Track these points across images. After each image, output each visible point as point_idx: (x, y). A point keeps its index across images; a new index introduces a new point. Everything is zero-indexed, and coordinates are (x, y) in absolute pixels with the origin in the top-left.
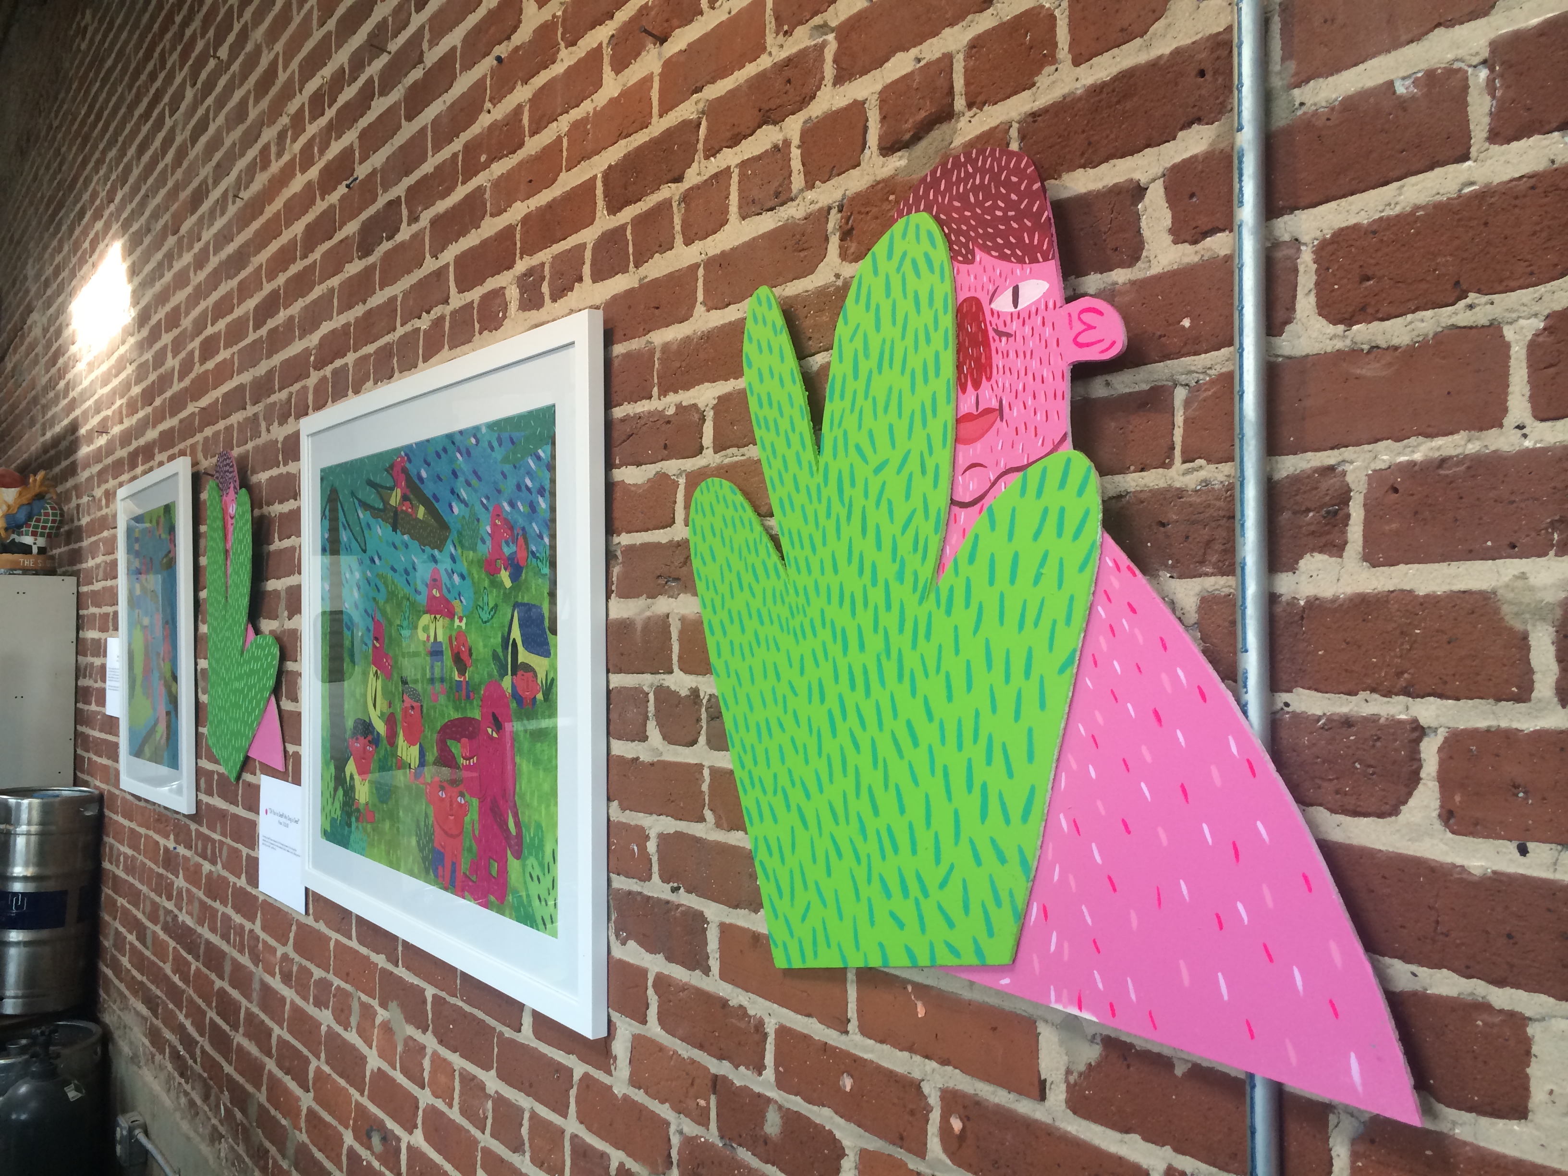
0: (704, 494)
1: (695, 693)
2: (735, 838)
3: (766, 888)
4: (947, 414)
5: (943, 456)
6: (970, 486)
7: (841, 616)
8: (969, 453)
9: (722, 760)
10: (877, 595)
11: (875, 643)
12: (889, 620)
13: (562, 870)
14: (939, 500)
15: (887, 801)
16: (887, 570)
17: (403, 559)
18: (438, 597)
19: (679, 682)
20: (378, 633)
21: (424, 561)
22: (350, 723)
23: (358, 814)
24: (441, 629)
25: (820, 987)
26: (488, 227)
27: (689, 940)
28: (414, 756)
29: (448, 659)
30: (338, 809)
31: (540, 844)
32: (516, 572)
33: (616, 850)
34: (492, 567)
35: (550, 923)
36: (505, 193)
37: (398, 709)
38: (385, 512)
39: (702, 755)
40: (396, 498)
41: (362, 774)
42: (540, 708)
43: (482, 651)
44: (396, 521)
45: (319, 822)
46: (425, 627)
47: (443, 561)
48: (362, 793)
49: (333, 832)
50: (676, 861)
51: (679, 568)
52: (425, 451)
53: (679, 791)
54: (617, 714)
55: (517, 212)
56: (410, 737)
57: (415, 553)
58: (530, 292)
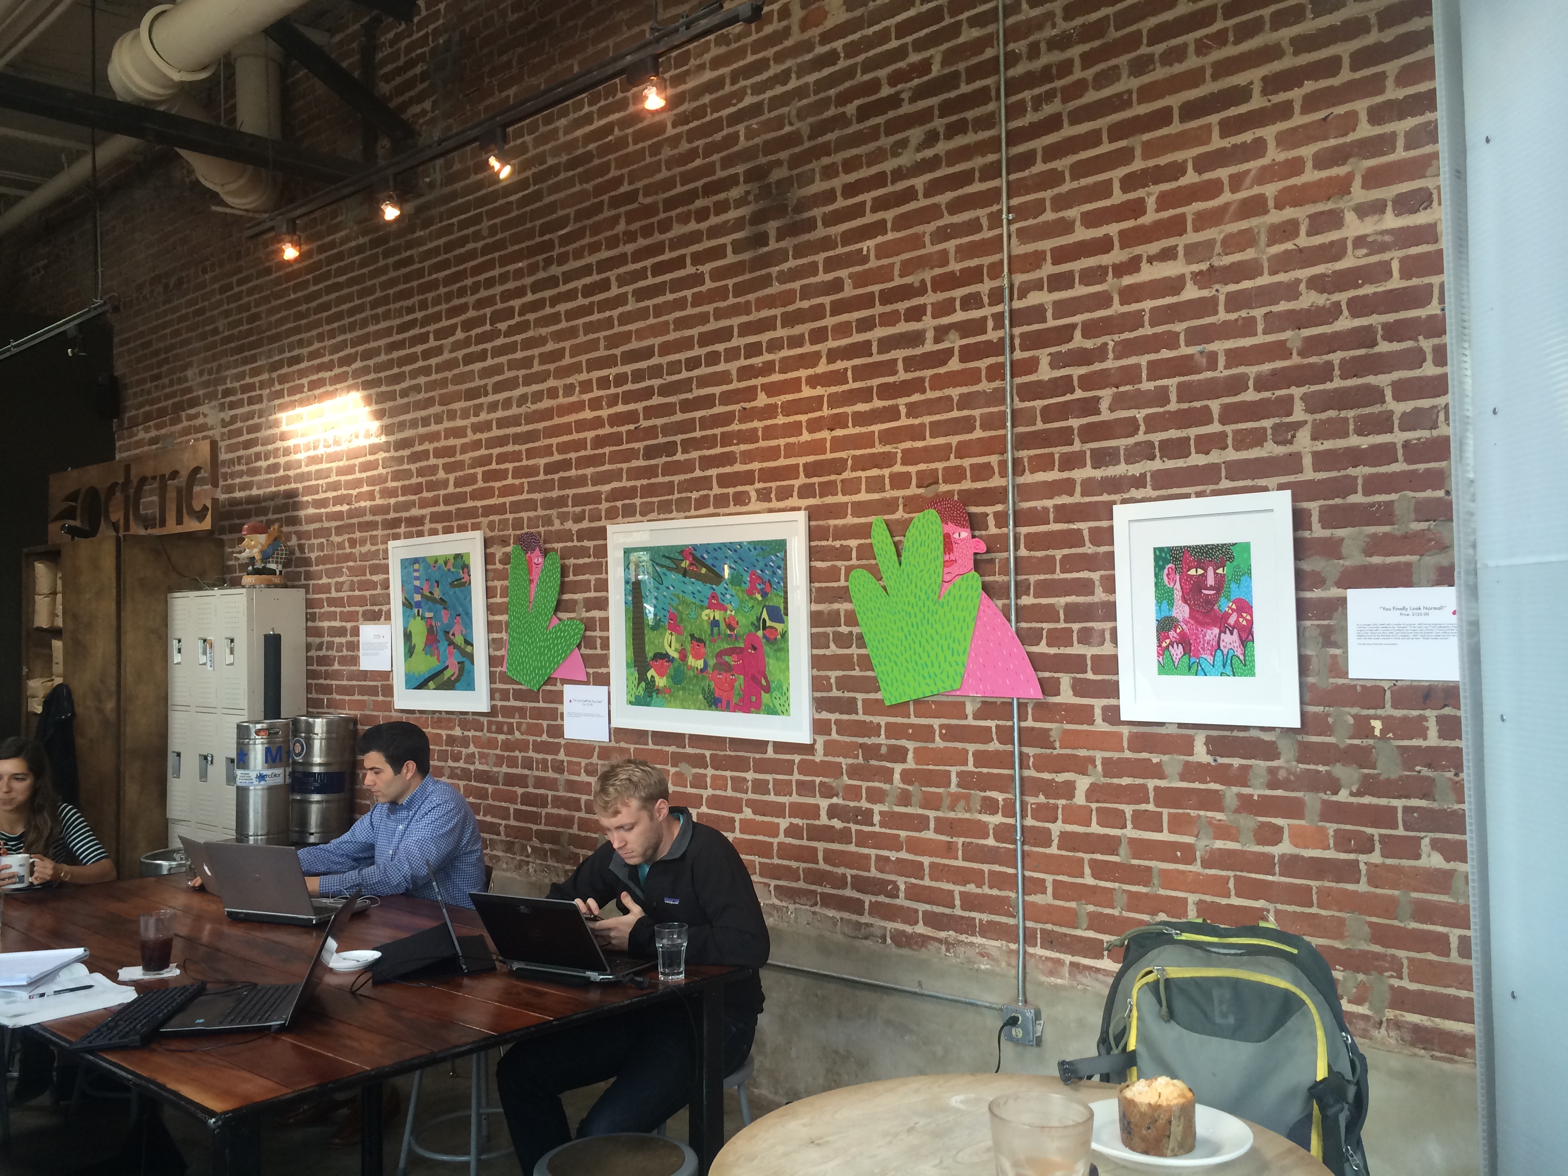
0: (854, 573)
1: (851, 633)
2: (869, 673)
3: (882, 685)
4: (941, 560)
5: (940, 570)
6: (948, 578)
7: (909, 609)
8: (947, 570)
9: (862, 651)
10: (920, 604)
11: (920, 616)
12: (925, 610)
13: (792, 694)
14: (939, 580)
15: (924, 656)
16: (923, 597)
17: (690, 588)
18: (715, 603)
19: (844, 629)
20: (673, 617)
21: (706, 590)
22: (650, 655)
23: (658, 691)
24: (718, 615)
25: (901, 708)
26: (738, 467)
27: (849, 706)
28: (700, 664)
29: (723, 626)
30: (641, 691)
31: (780, 687)
32: (764, 594)
33: (817, 684)
34: (750, 593)
35: (786, 712)
36: (748, 457)
37: (688, 647)
38: (677, 569)
39: (854, 651)
40: (685, 564)
41: (661, 675)
42: (779, 641)
43: (744, 622)
44: (685, 573)
45: (624, 697)
46: (707, 614)
47: (719, 589)
48: (661, 682)
49: (638, 701)
50: (843, 684)
51: (844, 595)
52: (706, 547)
53: (844, 662)
54: (816, 641)
55: (756, 466)
56: (697, 657)
57: (699, 586)
58: (764, 496)
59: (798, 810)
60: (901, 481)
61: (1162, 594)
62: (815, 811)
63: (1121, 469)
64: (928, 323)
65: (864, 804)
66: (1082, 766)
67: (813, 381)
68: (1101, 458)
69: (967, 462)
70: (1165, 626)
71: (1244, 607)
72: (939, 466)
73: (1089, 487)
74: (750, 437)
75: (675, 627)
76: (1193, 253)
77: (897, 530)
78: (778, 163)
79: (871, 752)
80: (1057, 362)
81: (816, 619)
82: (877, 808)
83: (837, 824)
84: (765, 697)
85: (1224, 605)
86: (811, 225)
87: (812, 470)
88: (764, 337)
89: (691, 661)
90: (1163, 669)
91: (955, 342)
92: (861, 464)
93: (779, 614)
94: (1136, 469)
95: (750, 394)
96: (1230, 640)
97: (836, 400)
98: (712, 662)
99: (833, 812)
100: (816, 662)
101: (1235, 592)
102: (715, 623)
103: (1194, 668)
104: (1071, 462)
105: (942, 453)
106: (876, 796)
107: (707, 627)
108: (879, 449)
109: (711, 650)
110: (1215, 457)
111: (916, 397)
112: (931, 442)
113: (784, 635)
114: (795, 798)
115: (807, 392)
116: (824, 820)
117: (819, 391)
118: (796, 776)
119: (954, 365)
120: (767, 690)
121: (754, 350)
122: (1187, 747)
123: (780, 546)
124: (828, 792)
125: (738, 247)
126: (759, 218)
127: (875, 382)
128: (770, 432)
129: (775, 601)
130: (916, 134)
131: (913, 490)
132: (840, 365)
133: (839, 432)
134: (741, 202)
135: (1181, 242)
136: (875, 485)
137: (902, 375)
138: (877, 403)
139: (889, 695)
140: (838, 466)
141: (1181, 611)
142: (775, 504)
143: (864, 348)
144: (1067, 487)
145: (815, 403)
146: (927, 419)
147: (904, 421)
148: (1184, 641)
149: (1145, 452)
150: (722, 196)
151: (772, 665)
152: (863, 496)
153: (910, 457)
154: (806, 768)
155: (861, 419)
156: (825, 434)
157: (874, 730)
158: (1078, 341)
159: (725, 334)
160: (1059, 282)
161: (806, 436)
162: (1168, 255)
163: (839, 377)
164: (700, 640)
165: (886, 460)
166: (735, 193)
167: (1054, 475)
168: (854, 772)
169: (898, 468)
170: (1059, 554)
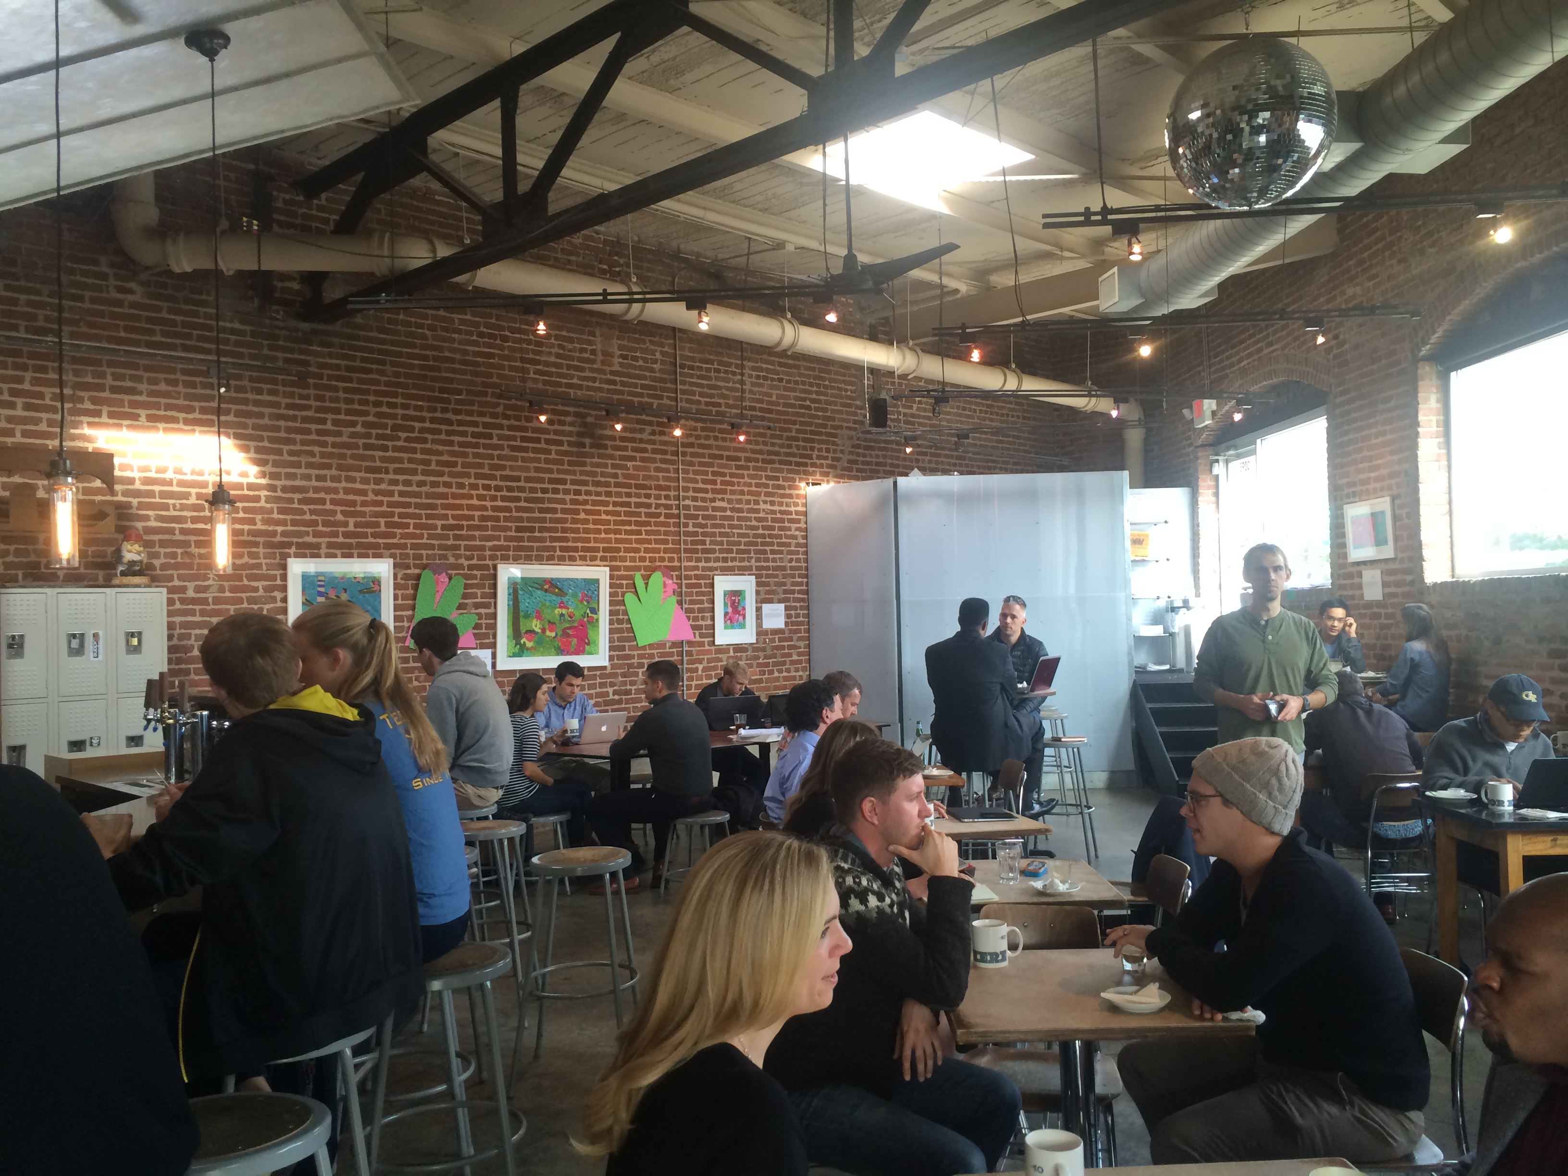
0: (628, 594)
1: (623, 618)
2: (632, 634)
3: (637, 638)
4: (662, 591)
5: (661, 594)
6: (664, 597)
7: (648, 609)
8: (664, 594)
9: (629, 625)
10: (654, 607)
11: (653, 611)
12: (655, 609)
13: (600, 645)
14: (661, 597)
15: (655, 627)
16: (656, 604)
17: (548, 598)
18: (562, 605)
19: (621, 617)
20: (538, 612)
21: (558, 599)
22: (523, 631)
23: (528, 649)
24: (564, 611)
25: (644, 648)
26: (570, 544)
27: (623, 648)
28: (553, 634)
29: (567, 616)
30: (517, 649)
31: (594, 643)
32: (588, 602)
33: (611, 640)
34: (581, 601)
35: (597, 653)
36: (575, 540)
37: (547, 626)
38: (542, 589)
39: (625, 626)
40: (546, 587)
41: (529, 641)
42: (594, 623)
43: (578, 615)
44: (546, 591)
45: (506, 654)
46: (558, 611)
47: (565, 599)
48: (529, 644)
49: (515, 655)
50: (620, 640)
51: (623, 603)
52: (559, 580)
53: (620, 631)
54: (611, 622)
55: (580, 545)
56: (551, 631)
57: (554, 597)
58: (583, 558)
59: (598, 695)
60: (643, 559)
61: (725, 605)
62: (607, 694)
63: (711, 564)
64: (652, 501)
65: (628, 687)
66: (700, 661)
67: (607, 513)
68: (707, 560)
69: (666, 556)
70: (726, 614)
71: (744, 609)
72: (657, 555)
73: (704, 569)
74: (577, 531)
75: (539, 616)
76: (730, 501)
77: (646, 578)
78: (591, 415)
79: (630, 666)
80: (694, 526)
81: (611, 613)
82: (633, 688)
83: (616, 697)
84: (587, 647)
85: (740, 608)
86: (605, 447)
87: (605, 550)
88: (583, 488)
89: (548, 633)
90: (726, 628)
91: (663, 511)
92: (627, 550)
93: (595, 611)
94: (716, 565)
95: (577, 512)
96: (741, 618)
97: (616, 523)
98: (560, 633)
99: (615, 693)
100: (611, 631)
101: (742, 604)
102: (562, 615)
103: (732, 628)
104: (698, 560)
105: (657, 551)
106: (633, 683)
107: (557, 617)
108: (634, 545)
109: (560, 628)
110: (734, 564)
111: (648, 528)
112: (654, 546)
113: (597, 620)
114: (598, 690)
115: (604, 517)
116: (611, 697)
117: (609, 517)
118: (598, 680)
119: (662, 519)
120: (588, 644)
121: (578, 492)
122: (728, 651)
123: (597, 581)
124: (612, 685)
125: (570, 444)
126: (580, 435)
127: (633, 519)
128: (587, 531)
129: (594, 605)
130: (649, 429)
131: (647, 563)
132: (618, 509)
133: (618, 536)
134: (571, 424)
135: (726, 497)
136: (633, 559)
137: (643, 519)
138: (633, 527)
139: (641, 642)
140: (618, 550)
141: (730, 610)
142: (588, 562)
143: (628, 505)
144: (696, 568)
145: (608, 522)
146: (653, 537)
147: (644, 536)
148: (730, 619)
149: (717, 560)
150: (563, 418)
151: (591, 634)
152: (628, 564)
153: (646, 550)
154: (602, 676)
155: (628, 532)
156: (612, 536)
157: (633, 657)
158: (700, 520)
159: (563, 482)
160: (695, 499)
161: (603, 535)
162: (723, 500)
163: (618, 514)
164: (554, 623)
165: (637, 550)
166: (569, 419)
167: (693, 564)
168: (624, 675)
169: (642, 554)
170: (694, 590)
